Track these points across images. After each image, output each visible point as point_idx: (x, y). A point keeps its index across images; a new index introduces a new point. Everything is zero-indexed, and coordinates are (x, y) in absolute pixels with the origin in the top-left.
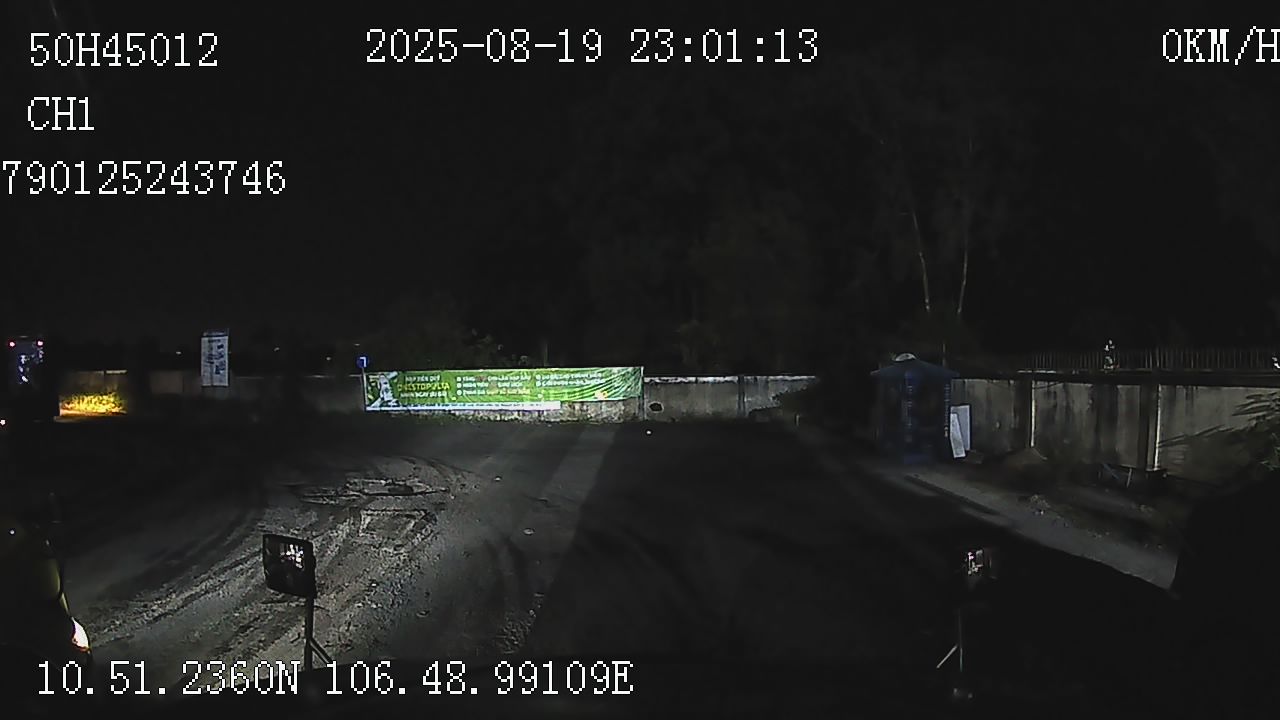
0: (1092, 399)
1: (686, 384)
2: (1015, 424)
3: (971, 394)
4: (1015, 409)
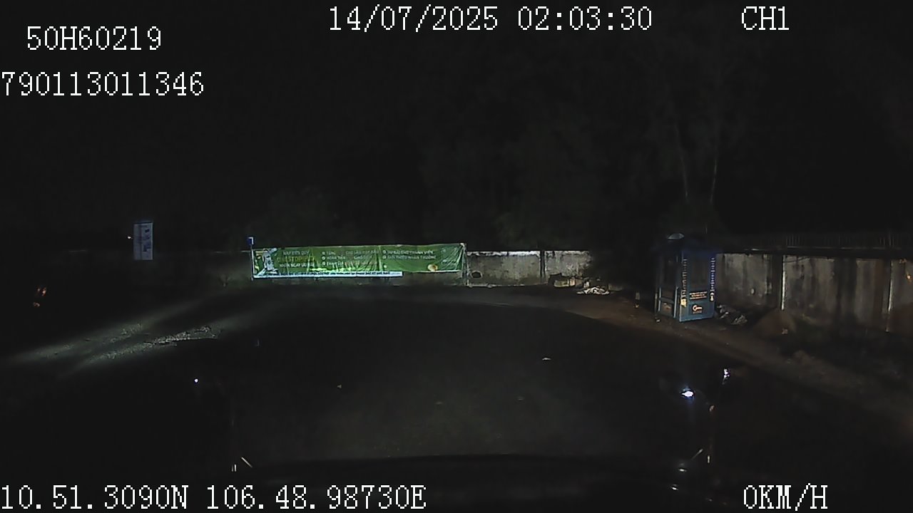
0: (835, 271)
1: (499, 256)
2: (768, 291)
3: (730, 266)
4: (768, 279)
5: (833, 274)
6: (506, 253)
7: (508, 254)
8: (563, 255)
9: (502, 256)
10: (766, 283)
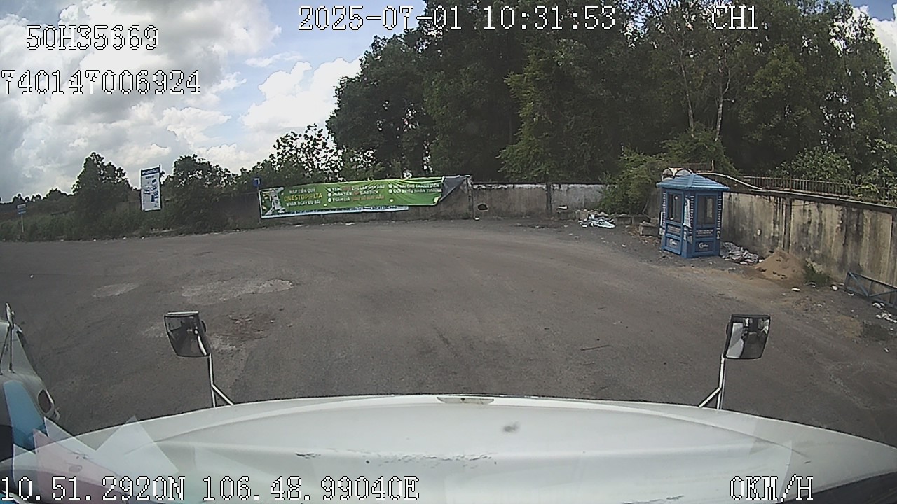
0: (842, 219)
1: (505, 189)
2: (774, 233)
3: (736, 205)
4: (774, 220)
5: (841, 222)
6: (512, 185)
7: (514, 187)
8: (569, 188)
9: (508, 187)
10: (772, 225)
